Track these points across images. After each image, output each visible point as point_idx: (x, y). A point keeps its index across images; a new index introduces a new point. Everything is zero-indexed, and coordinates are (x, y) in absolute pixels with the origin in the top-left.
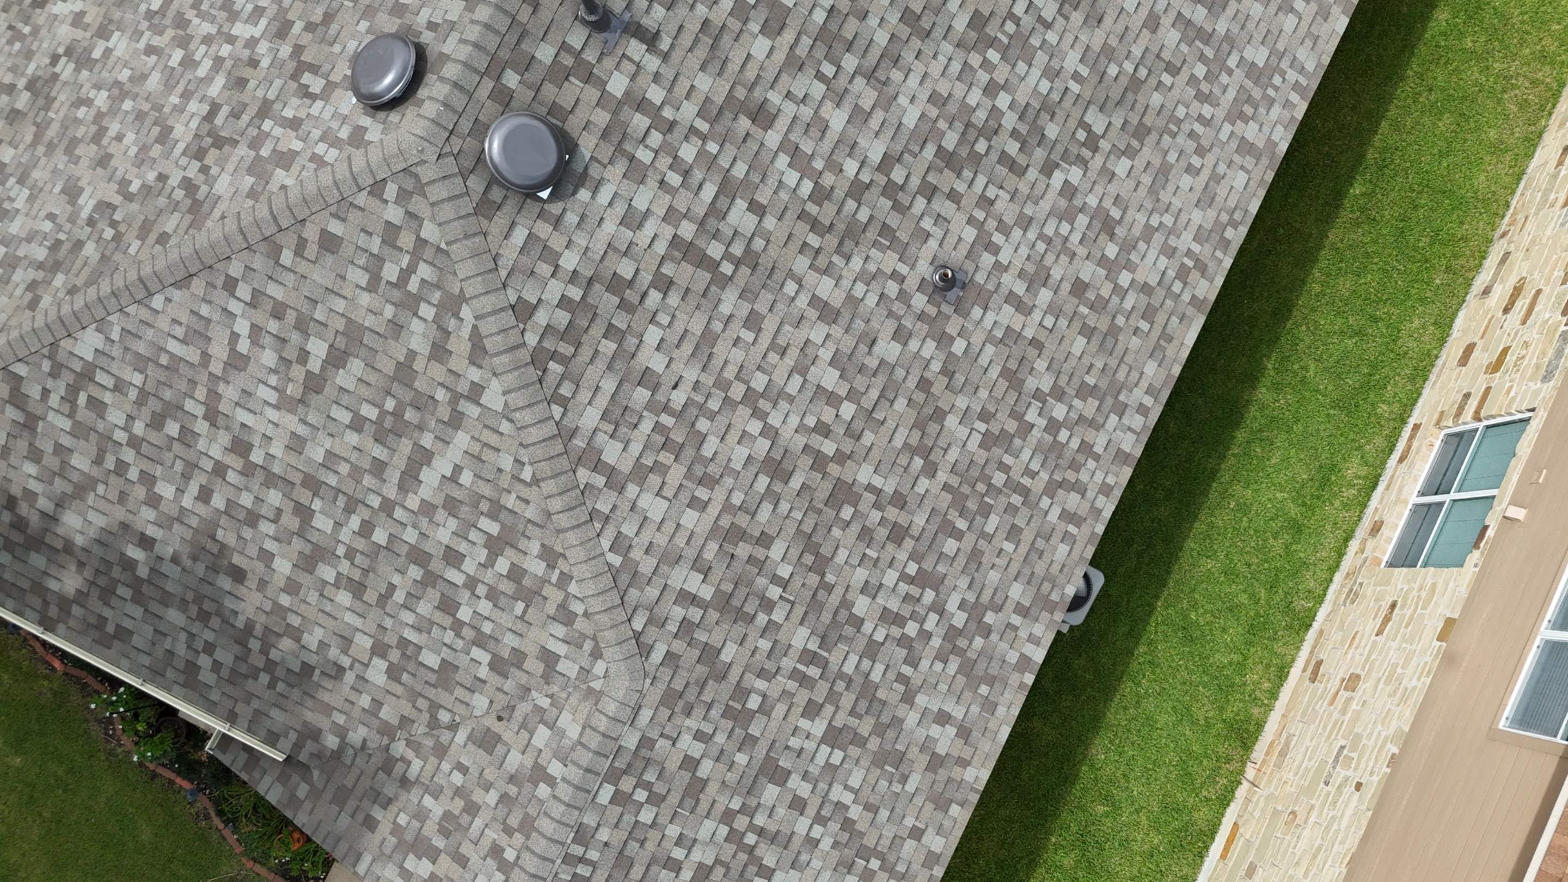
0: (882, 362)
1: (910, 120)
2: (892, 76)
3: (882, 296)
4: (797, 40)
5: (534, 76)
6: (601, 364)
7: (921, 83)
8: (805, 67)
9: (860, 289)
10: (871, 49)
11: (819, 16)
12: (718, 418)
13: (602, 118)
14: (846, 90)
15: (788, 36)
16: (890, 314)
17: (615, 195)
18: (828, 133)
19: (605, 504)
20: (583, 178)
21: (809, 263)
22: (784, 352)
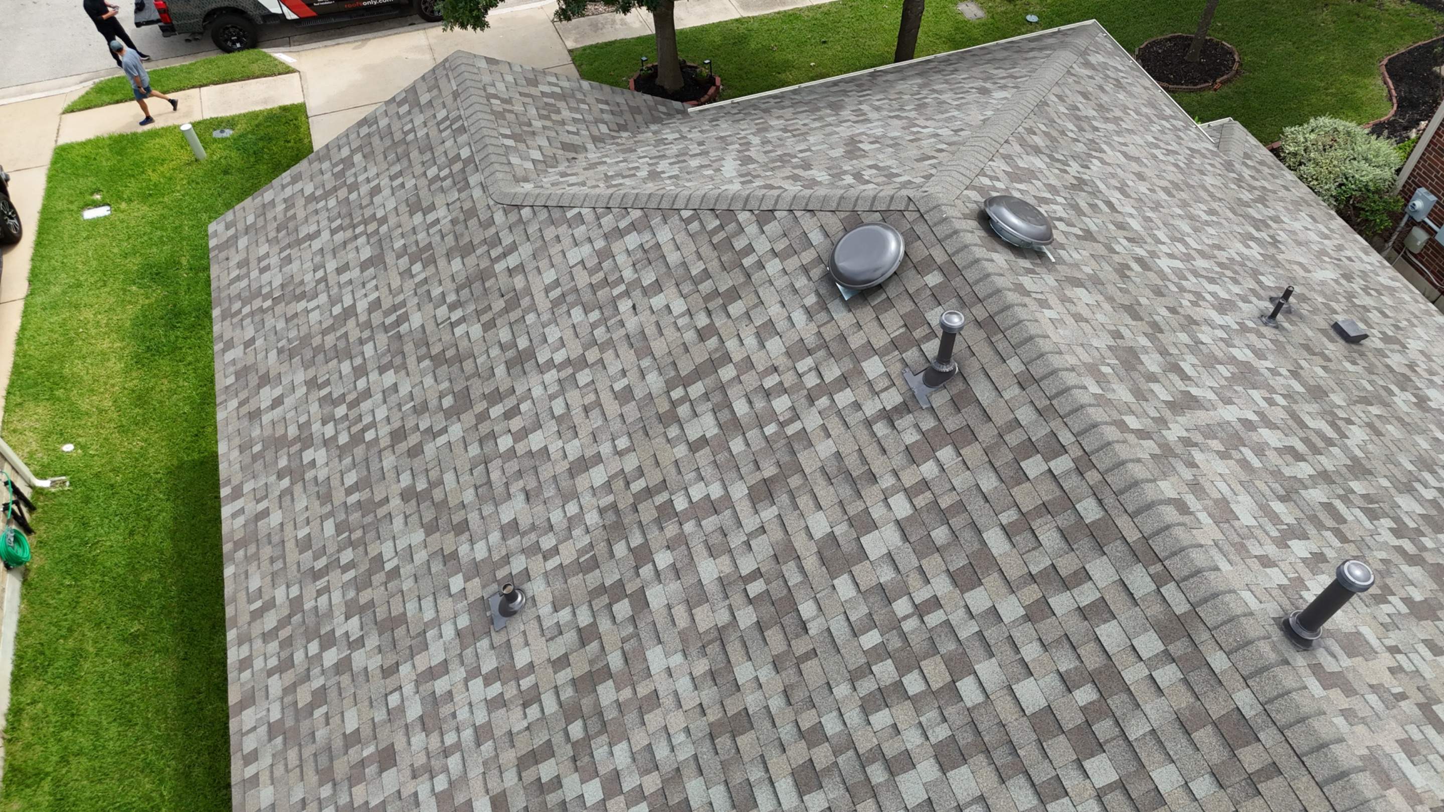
1: (656, 658)
2: (705, 661)
4: (801, 569)
5: (924, 298)
6: (691, 258)
7: (676, 693)
8: (774, 563)
10: (743, 652)
11: (807, 609)
12: (590, 330)
14: (727, 597)
15: (811, 563)
17: (793, 325)
18: (705, 553)
19: (608, 221)
20: (823, 305)
21: (626, 471)
22: (586, 410)
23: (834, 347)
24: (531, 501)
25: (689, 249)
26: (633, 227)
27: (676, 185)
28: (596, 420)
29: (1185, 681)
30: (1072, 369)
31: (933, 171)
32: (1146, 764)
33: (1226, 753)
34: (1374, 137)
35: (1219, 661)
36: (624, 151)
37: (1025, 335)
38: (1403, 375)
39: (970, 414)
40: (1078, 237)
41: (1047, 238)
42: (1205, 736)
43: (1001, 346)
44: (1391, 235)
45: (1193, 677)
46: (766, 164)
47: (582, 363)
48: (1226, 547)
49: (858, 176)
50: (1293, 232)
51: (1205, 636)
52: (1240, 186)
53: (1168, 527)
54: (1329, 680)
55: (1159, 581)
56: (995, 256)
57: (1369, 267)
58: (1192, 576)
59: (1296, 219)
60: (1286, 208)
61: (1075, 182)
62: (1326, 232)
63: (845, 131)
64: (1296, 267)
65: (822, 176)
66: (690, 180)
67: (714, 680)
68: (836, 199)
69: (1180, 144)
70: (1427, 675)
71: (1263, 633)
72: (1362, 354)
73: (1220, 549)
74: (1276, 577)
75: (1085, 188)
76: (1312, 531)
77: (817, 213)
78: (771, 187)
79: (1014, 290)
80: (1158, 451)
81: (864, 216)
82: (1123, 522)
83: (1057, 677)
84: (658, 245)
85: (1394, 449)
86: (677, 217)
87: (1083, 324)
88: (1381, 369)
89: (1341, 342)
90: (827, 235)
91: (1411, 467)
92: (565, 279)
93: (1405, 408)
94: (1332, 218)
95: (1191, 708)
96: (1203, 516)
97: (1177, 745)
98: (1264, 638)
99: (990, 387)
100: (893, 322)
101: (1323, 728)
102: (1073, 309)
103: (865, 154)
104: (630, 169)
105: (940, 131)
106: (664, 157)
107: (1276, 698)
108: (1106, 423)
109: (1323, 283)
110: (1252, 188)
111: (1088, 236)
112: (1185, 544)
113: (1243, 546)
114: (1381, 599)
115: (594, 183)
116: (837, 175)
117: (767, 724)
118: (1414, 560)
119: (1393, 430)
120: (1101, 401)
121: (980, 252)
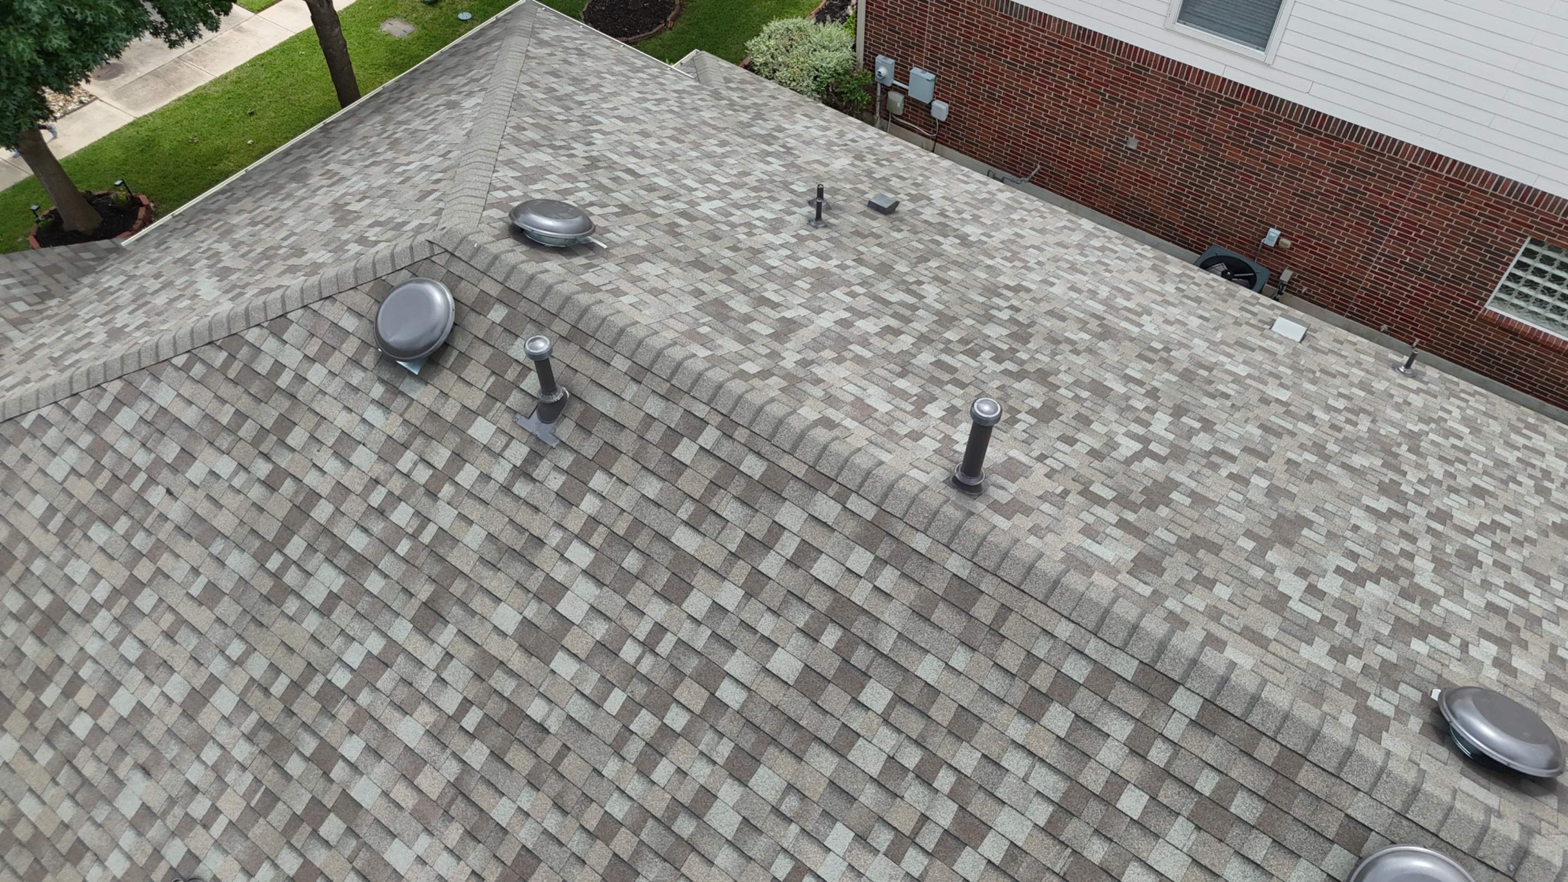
0: (121, 783)
1: (398, 856)
2: (455, 825)
3: (195, 789)
4: (511, 673)
5: (499, 337)
6: (212, 407)
7: (440, 877)
8: (478, 683)
9: (211, 754)
10: (492, 792)
11: (537, 709)
12: (124, 543)
13: (449, 412)
14: (445, 747)
15: (517, 660)
16: (172, 801)
17: (372, 426)
18: (397, 715)
19: (82, 410)
20: (395, 391)
21: (257, 677)
22: (169, 636)
23: (429, 428)
24: (153, 772)
25: (204, 397)
26: (119, 402)
27: (151, 334)
28: (189, 641)
29: (904, 575)
30: (674, 343)
31: (441, 205)
32: (908, 667)
33: (964, 618)
34: (821, 25)
35: (921, 543)
36: (62, 322)
37: (616, 330)
38: (939, 223)
39: (602, 431)
40: (616, 214)
41: (589, 227)
42: (942, 614)
43: (598, 352)
44: (874, 106)
45: (908, 569)
46: (250, 269)
47: (136, 585)
48: (880, 440)
49: (362, 240)
50: (798, 136)
51: (900, 527)
52: (735, 111)
53: (825, 448)
54: (1008, 510)
55: (841, 499)
56: (547, 265)
57: (872, 142)
58: (864, 480)
59: (796, 122)
60: (781, 115)
61: (587, 163)
62: (824, 124)
63: (323, 199)
64: (816, 166)
65: (322, 256)
66: (165, 322)
67: (475, 839)
68: (350, 272)
69: (664, 90)
70: (1074, 465)
71: (942, 498)
72: (902, 220)
73: (876, 444)
74: (929, 444)
75: (600, 164)
76: (937, 391)
77: (338, 297)
78: (270, 290)
79: (583, 291)
80: (784, 384)
81: (390, 279)
82: (786, 462)
83: (801, 635)
84: (163, 411)
85: (963, 290)
86: (169, 369)
87: (663, 296)
88: (922, 226)
89: (881, 216)
90: (360, 315)
91: (982, 299)
92: (59, 500)
93: (955, 252)
94: (823, 110)
95: (919, 596)
96: (848, 423)
97: (924, 635)
98: (945, 502)
99: (608, 395)
100: (478, 374)
101: (1022, 554)
102: (646, 286)
103: (358, 216)
104: (80, 339)
105: (427, 162)
106: (117, 308)
107: (978, 549)
108: (728, 380)
109: (843, 171)
110: (746, 109)
111: (625, 210)
112: (846, 454)
113: (892, 431)
114: (1013, 421)
115: (41, 374)
116: (340, 248)
117: (554, 848)
118: (1020, 375)
119: (954, 274)
120: (714, 361)
121: (530, 268)
